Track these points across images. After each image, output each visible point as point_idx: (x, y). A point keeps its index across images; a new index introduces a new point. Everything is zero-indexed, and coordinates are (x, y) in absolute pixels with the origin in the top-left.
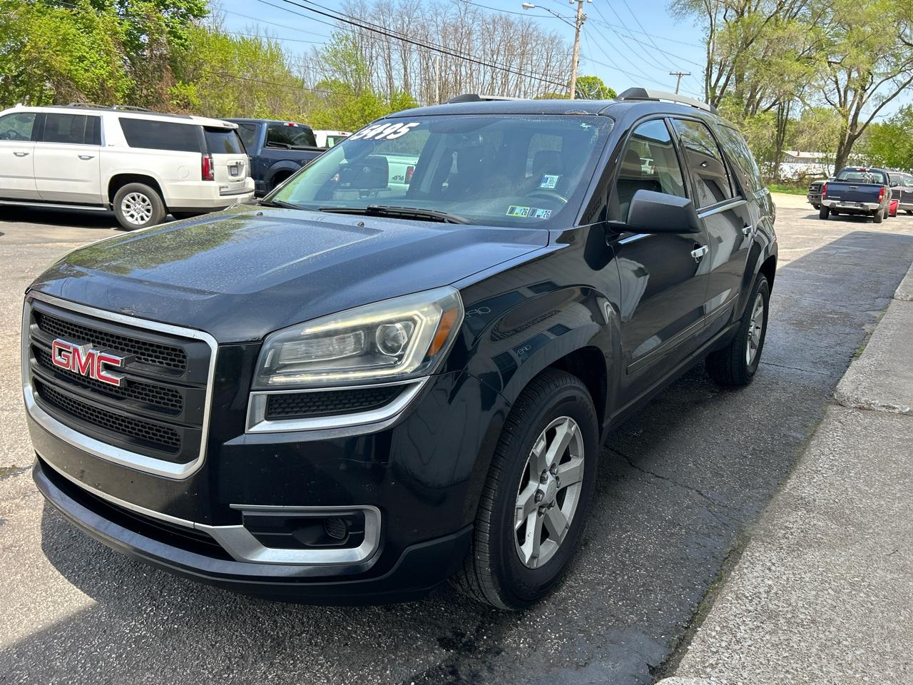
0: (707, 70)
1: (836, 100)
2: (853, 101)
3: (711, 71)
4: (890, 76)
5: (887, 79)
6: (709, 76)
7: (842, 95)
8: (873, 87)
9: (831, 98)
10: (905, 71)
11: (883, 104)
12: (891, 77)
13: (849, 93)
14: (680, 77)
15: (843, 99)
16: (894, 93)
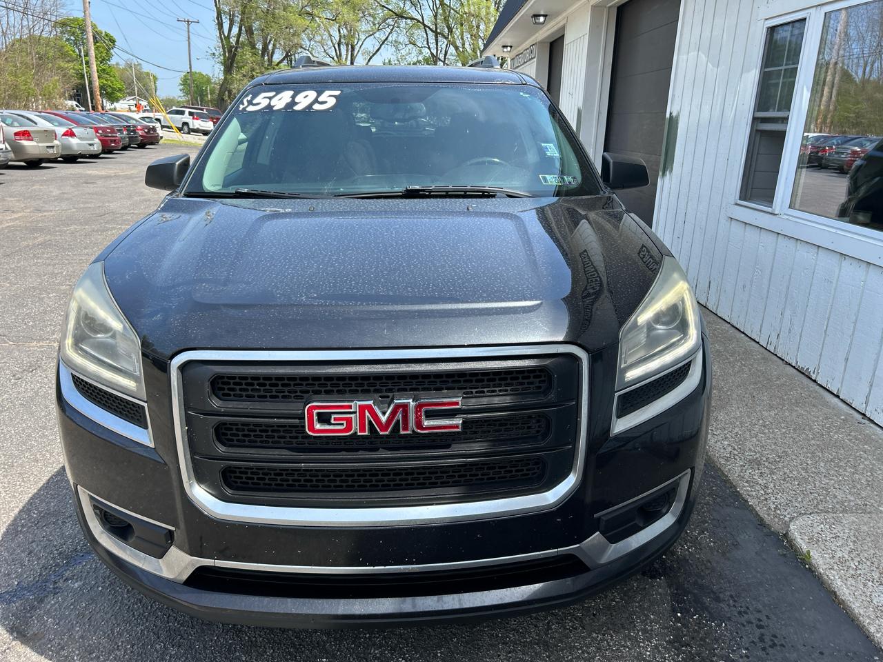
0: (218, 18)
1: (333, 54)
2: (347, 55)
3: (221, 19)
4: (371, 33)
5: (369, 36)
6: (220, 25)
7: (337, 49)
8: (360, 43)
9: (328, 51)
10: (381, 29)
11: (371, 58)
12: (373, 34)
13: (342, 46)
14: (188, 25)
15: (338, 53)
16: (377, 48)
